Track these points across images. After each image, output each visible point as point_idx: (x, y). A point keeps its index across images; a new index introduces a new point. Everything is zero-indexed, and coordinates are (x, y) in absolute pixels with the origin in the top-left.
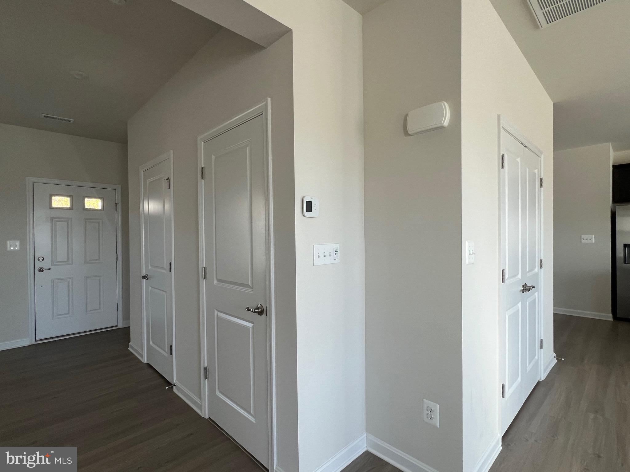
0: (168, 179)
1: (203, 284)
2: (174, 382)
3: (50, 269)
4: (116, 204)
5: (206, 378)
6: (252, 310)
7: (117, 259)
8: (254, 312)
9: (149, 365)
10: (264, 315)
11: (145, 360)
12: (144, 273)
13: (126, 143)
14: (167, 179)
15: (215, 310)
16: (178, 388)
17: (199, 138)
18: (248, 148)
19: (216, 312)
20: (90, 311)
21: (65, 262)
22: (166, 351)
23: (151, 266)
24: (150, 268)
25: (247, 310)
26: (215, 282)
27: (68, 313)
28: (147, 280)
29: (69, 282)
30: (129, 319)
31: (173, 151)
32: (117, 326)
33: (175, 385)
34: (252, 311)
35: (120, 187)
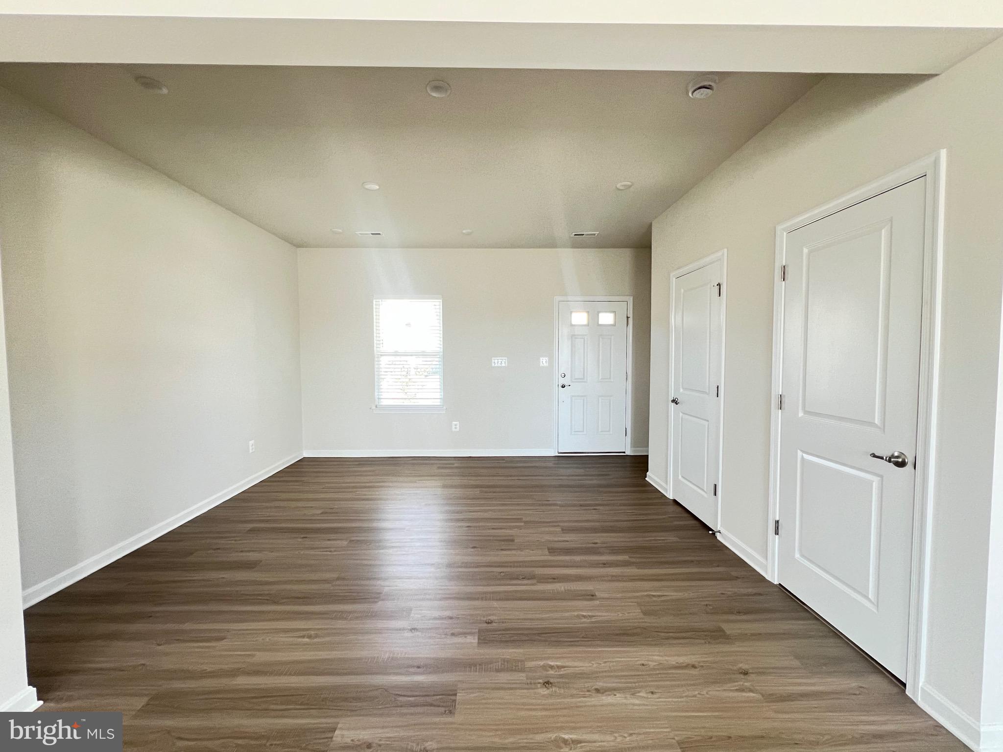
0: (719, 285)
1: (778, 416)
2: (718, 528)
3: (569, 386)
4: (628, 318)
5: (777, 533)
6: (886, 458)
7: (627, 379)
8: (890, 461)
9: (675, 501)
10: (909, 467)
11: (670, 496)
12: (673, 396)
13: (650, 247)
14: (717, 285)
15: (799, 451)
16: (724, 537)
17: (779, 228)
18: (883, 230)
19: (800, 453)
20: (602, 431)
21: (581, 379)
22: (705, 490)
23: (683, 388)
24: (681, 390)
25: (873, 457)
26: (801, 414)
27: (583, 431)
28: (677, 404)
29: (584, 400)
30: (648, 446)
31: (728, 250)
32: (624, 452)
33: (719, 532)
34: (886, 460)
35: (631, 298)
